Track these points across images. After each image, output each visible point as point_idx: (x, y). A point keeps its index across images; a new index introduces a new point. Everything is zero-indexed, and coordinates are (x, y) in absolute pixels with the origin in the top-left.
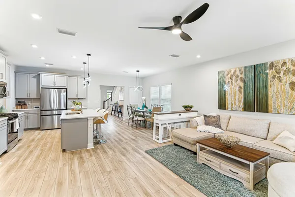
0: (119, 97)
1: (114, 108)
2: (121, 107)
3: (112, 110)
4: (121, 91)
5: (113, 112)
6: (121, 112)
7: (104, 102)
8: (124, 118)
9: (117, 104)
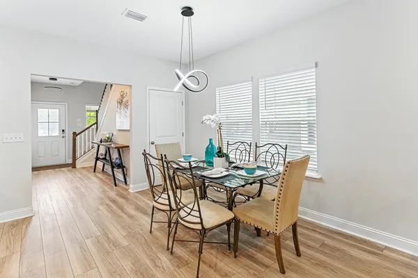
0: (115, 122)
1: (102, 150)
2: (123, 149)
3: (97, 159)
4: (120, 102)
5: (100, 164)
6: (121, 166)
7: (75, 134)
8: (133, 188)
9: (109, 140)
